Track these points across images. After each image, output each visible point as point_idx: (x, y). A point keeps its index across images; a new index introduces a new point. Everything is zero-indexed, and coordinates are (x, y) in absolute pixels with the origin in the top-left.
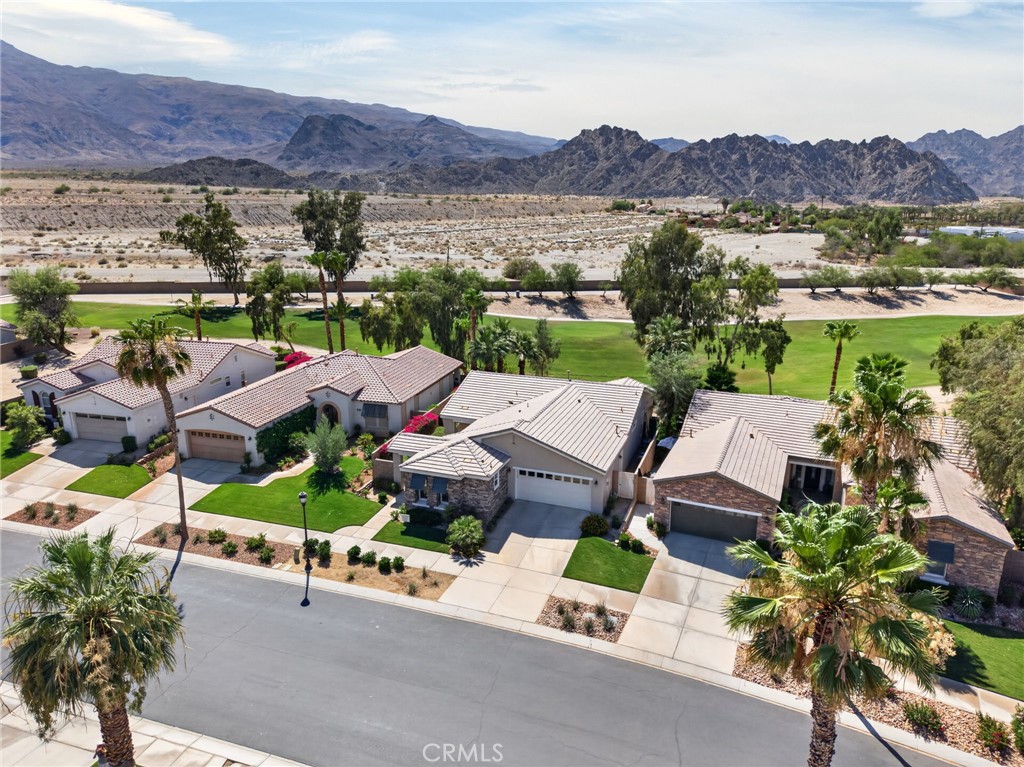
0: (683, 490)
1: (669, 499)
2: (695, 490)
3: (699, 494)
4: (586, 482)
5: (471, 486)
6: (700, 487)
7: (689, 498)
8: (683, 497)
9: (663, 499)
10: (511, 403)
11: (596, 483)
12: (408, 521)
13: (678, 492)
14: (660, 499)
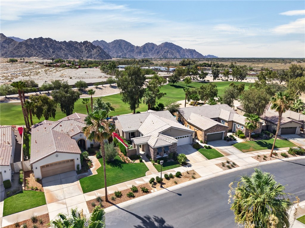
1: (207, 134)
4: (188, 136)
7: (211, 132)
9: (206, 135)
10: (141, 122)
11: (192, 135)
13: (209, 132)
14: (205, 135)
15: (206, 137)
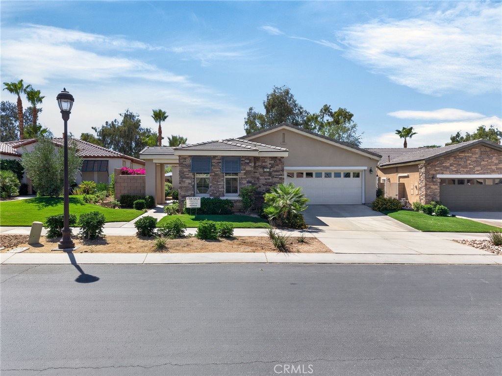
0: (451, 165)
1: (439, 176)
2: (462, 163)
3: (466, 167)
5: (264, 167)
6: (467, 158)
7: (457, 172)
8: (452, 172)
9: (433, 178)
11: (371, 171)
12: (199, 206)
13: (447, 168)
14: (430, 179)
15: (436, 188)
